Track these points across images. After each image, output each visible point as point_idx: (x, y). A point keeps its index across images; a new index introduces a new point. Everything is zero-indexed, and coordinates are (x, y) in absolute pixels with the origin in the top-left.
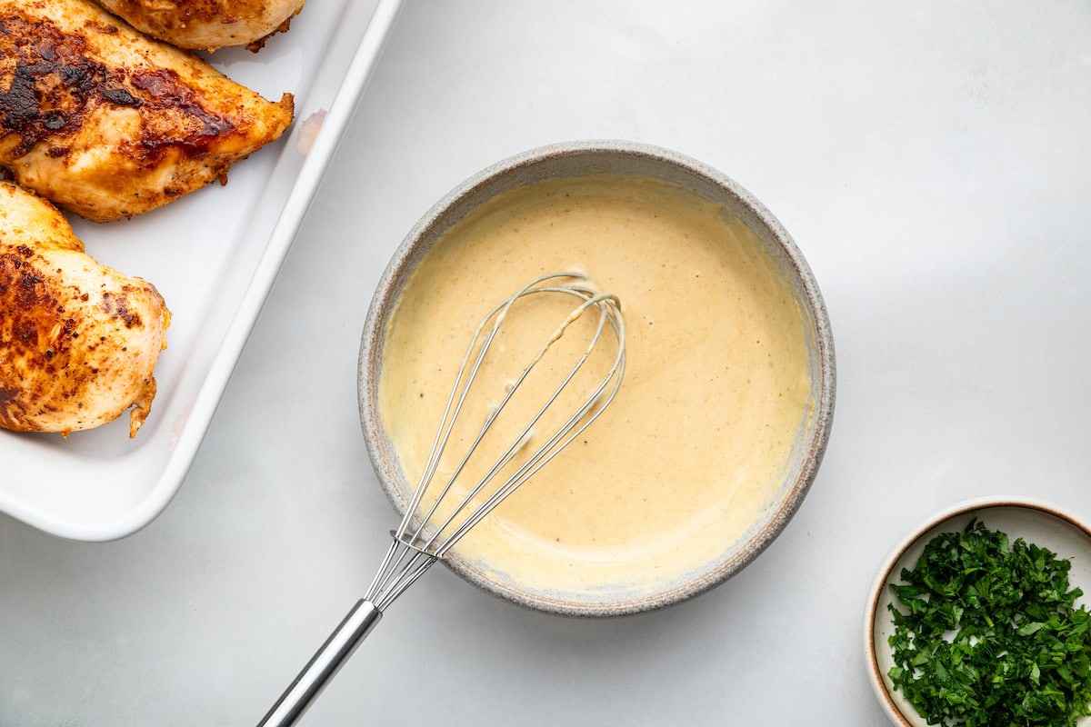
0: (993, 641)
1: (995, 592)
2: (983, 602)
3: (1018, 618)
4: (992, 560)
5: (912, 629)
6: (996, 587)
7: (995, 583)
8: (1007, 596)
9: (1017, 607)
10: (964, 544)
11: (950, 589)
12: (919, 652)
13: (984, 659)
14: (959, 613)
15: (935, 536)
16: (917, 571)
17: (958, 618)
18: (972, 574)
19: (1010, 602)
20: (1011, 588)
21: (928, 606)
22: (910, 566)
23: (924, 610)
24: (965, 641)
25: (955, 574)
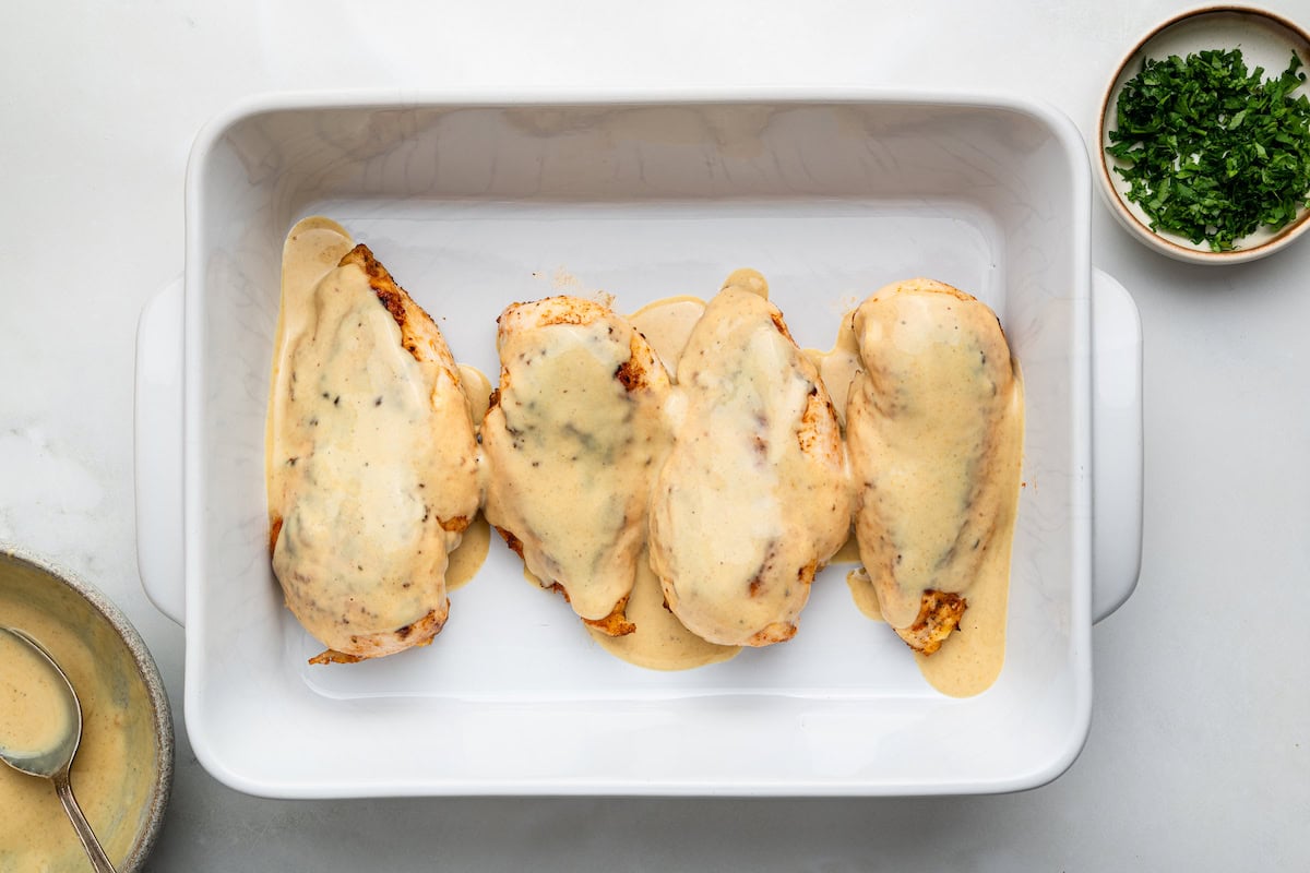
0: (1212, 147)
1: (1196, 104)
2: (1189, 120)
3: (1222, 119)
4: (1178, 80)
5: (1143, 177)
6: (1192, 101)
7: (1190, 97)
8: (1205, 103)
9: (1215, 109)
10: (1147, 82)
11: (1156, 123)
12: (1157, 192)
13: (1214, 165)
14: (1173, 140)
15: (1120, 91)
16: (1122, 127)
17: (1175, 144)
18: (1167, 102)
19: (1210, 106)
20: (1204, 95)
21: (1146, 150)
22: (1112, 126)
23: (1143, 155)
24: (1188, 161)
25: (1153, 110)
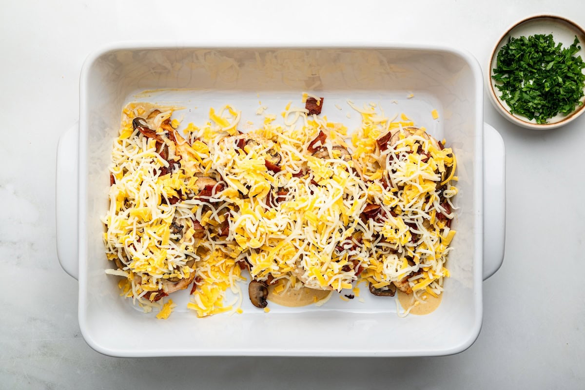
0: (539, 77)
1: (531, 59)
2: (529, 65)
3: (543, 65)
4: (524, 47)
5: (507, 90)
6: (531, 56)
7: (529, 55)
8: (536, 58)
9: (541, 61)
10: (511, 47)
11: (514, 66)
12: (514, 96)
13: (539, 85)
15: (499, 51)
16: (499, 67)
17: (522, 75)
18: (519, 56)
19: (538, 59)
20: (536, 54)
21: (509, 78)
22: (495, 67)
23: (508, 80)
24: (528, 83)
25: (513, 60)
